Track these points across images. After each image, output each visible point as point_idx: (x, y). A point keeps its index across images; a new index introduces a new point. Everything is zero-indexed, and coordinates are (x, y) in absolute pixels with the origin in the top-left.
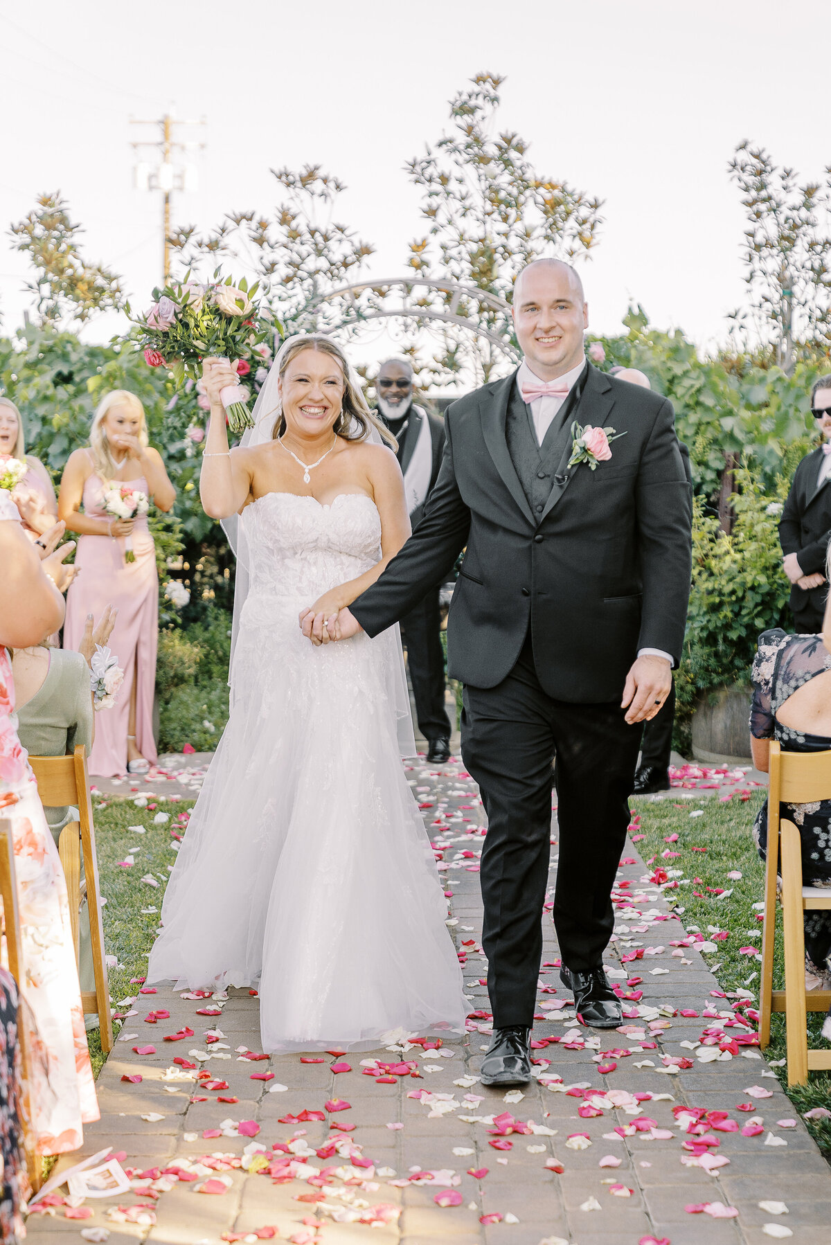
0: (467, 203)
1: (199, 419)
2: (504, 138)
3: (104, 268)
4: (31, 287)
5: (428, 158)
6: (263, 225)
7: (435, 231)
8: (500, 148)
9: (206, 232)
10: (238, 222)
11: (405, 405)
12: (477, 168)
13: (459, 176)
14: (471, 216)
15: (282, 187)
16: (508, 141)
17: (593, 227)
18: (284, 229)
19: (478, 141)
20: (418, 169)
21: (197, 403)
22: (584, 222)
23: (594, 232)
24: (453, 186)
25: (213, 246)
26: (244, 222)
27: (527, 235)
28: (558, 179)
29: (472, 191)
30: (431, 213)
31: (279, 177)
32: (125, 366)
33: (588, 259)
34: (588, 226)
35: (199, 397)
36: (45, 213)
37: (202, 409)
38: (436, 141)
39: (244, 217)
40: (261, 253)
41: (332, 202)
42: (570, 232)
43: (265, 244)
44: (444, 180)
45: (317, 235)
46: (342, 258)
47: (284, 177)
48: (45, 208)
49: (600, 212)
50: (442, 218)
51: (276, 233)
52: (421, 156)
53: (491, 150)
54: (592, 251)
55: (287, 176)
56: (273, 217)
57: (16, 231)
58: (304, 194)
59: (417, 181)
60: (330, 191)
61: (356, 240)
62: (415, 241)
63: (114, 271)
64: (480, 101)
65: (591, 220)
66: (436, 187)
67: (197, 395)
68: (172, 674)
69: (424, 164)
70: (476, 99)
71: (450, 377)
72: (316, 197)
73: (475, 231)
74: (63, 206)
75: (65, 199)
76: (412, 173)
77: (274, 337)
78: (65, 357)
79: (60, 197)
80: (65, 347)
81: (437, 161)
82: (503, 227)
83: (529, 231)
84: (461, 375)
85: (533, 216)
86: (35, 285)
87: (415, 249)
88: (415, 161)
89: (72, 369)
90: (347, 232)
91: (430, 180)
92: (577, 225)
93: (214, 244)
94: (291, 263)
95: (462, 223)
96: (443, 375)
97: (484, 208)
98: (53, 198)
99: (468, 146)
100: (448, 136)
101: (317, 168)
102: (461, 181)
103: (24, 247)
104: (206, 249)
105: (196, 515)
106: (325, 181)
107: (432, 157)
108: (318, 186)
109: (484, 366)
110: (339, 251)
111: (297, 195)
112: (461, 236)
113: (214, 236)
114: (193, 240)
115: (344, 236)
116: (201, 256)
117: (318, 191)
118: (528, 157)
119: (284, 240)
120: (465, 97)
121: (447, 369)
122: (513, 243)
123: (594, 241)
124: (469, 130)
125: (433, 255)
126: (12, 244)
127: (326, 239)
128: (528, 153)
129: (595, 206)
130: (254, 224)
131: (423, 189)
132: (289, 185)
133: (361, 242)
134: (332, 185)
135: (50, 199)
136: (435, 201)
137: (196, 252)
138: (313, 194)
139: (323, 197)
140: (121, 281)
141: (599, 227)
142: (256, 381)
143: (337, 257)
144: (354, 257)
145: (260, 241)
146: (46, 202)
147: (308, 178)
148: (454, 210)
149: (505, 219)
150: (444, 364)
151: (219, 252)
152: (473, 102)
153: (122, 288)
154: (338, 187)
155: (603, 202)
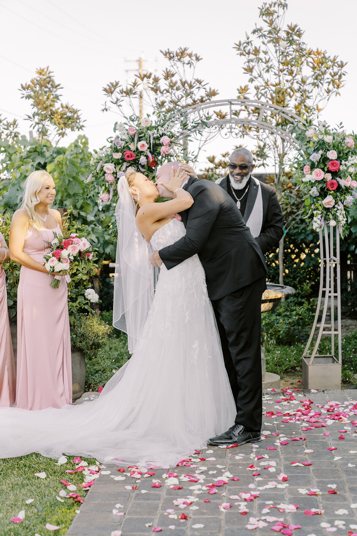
0: (269, 64)
1: (106, 188)
2: (290, 28)
3: (70, 106)
4: (29, 117)
5: (247, 41)
6: (156, 80)
7: (252, 80)
8: (288, 33)
9: (125, 85)
10: (142, 79)
11: (245, 180)
12: (275, 46)
13: (265, 50)
14: (271, 73)
15: (167, 60)
16: (293, 30)
17: (340, 77)
18: (167, 82)
19: (276, 30)
20: (242, 47)
21: (104, 179)
22: (335, 74)
23: (341, 80)
24: (262, 55)
25: (129, 93)
26: (145, 79)
27: (304, 82)
28: (322, 49)
29: (272, 58)
30: (250, 70)
31: (165, 54)
32: (69, 157)
33: (338, 95)
34: (337, 77)
35: (105, 175)
36: (41, 79)
37: (108, 182)
38: (252, 31)
39: (145, 76)
40: (156, 96)
41: (194, 68)
42: (327, 80)
43: (158, 92)
44: (257, 51)
45: (186, 85)
46: (200, 98)
47: (169, 55)
48: (41, 76)
49: (344, 69)
50: (255, 73)
51: (163, 84)
52: (244, 40)
53: (283, 35)
54: (340, 90)
55: (170, 54)
56: (160, 75)
57: (24, 88)
58: (179, 64)
59: (241, 54)
60: (193, 61)
61: (207, 87)
62: (241, 87)
63: (75, 107)
64: (276, 8)
65: (339, 74)
66: (252, 57)
67: (105, 173)
68: (91, 343)
69: (245, 45)
70: (274, 6)
71: (261, 162)
72: (185, 65)
73: (273, 80)
74: (51, 75)
75: (51, 71)
76: (239, 49)
77: (150, 137)
78: (41, 154)
79: (49, 70)
80: (42, 149)
81: (252, 42)
82: (289, 78)
83: (304, 80)
84: (268, 161)
85: (307, 71)
86: (32, 117)
87: (241, 91)
88: (240, 42)
89: (46, 161)
90: (203, 84)
91: (249, 53)
92: (330, 77)
93: (129, 92)
94: (171, 102)
95: (266, 76)
96: (257, 162)
97: (279, 68)
98: (45, 70)
99: (270, 32)
100: (259, 27)
101: (185, 49)
102: (266, 53)
103: (29, 97)
104: (125, 95)
105: (112, 244)
106: (190, 55)
107: (249, 40)
108: (187, 59)
109: (279, 155)
110: (199, 94)
111: (175, 64)
112: (266, 83)
113: (129, 87)
114: (118, 90)
115: (200, 86)
116: (122, 98)
117: (187, 62)
118: (303, 39)
119: (167, 88)
120: (268, 6)
121: (259, 158)
122: (296, 86)
123: (341, 85)
124: (271, 23)
125: (251, 95)
126: (23, 95)
127: (191, 87)
128: (303, 37)
129: (342, 66)
130: (151, 80)
131: (244, 59)
132: (170, 58)
133: (210, 89)
134: (194, 58)
135: (43, 70)
136: (252, 64)
137: (119, 96)
138: (184, 63)
139: (189, 65)
140: (79, 113)
141: (343, 78)
142: (140, 164)
143: (197, 97)
144: (207, 98)
145: (156, 90)
146: (40, 73)
147: (182, 54)
148: (262, 69)
149: (291, 73)
150: (258, 155)
151: (132, 96)
152: (272, 9)
153: (80, 117)
154: (198, 59)
155: (346, 64)
